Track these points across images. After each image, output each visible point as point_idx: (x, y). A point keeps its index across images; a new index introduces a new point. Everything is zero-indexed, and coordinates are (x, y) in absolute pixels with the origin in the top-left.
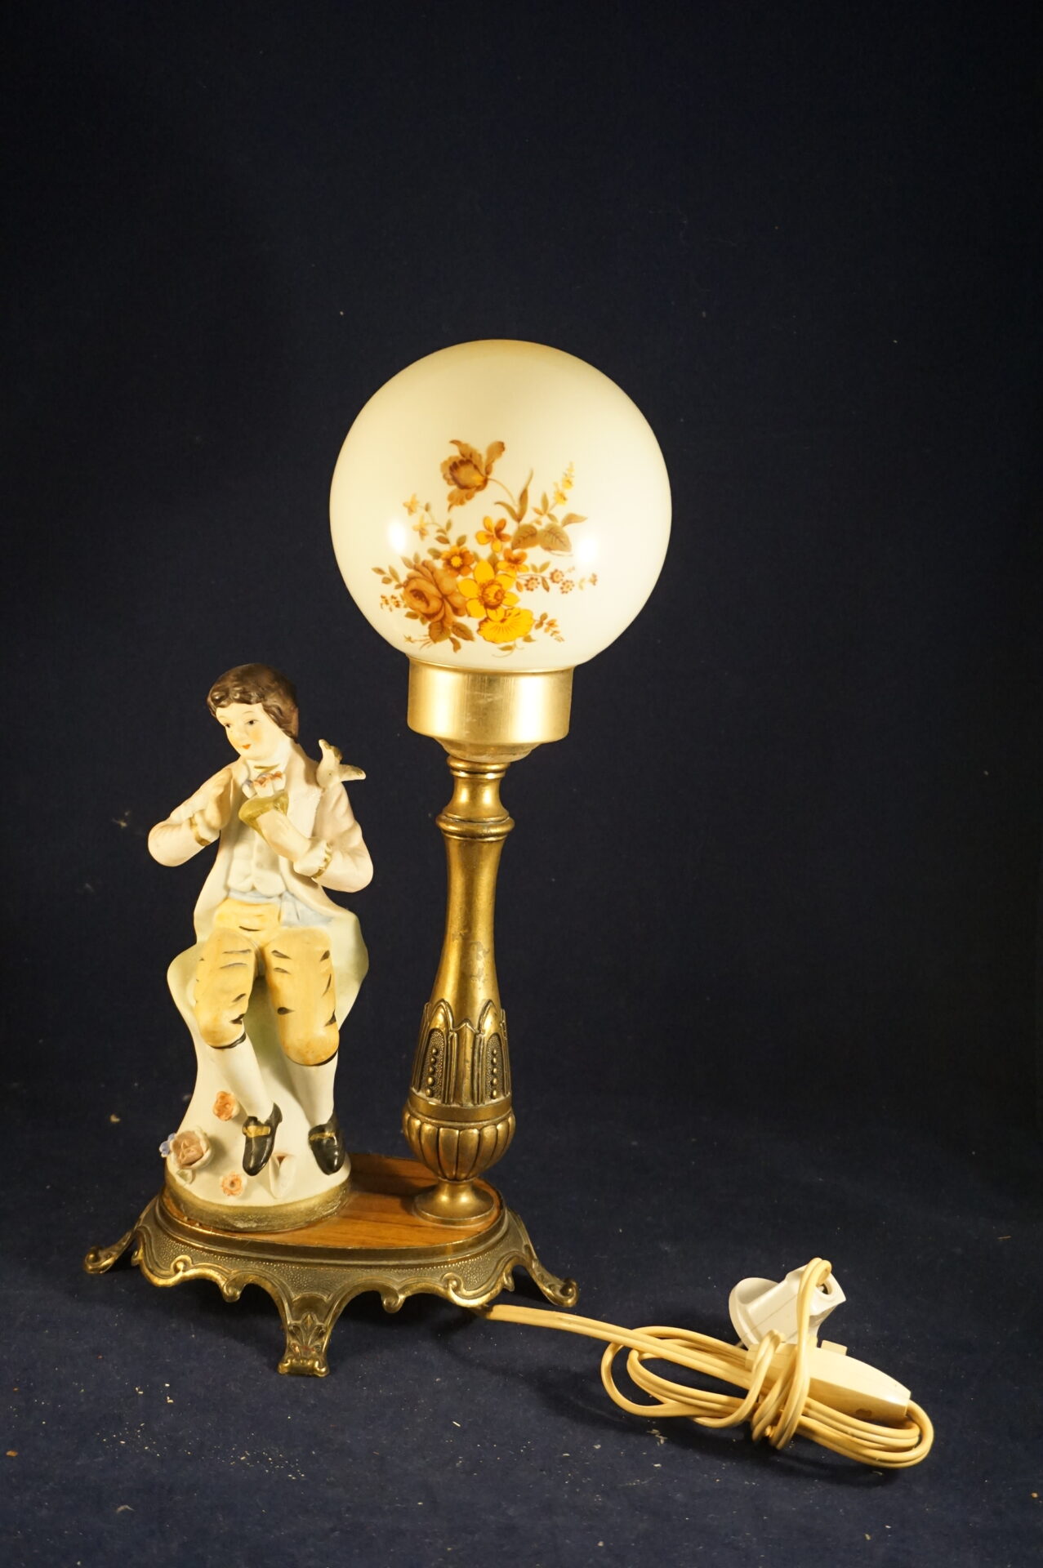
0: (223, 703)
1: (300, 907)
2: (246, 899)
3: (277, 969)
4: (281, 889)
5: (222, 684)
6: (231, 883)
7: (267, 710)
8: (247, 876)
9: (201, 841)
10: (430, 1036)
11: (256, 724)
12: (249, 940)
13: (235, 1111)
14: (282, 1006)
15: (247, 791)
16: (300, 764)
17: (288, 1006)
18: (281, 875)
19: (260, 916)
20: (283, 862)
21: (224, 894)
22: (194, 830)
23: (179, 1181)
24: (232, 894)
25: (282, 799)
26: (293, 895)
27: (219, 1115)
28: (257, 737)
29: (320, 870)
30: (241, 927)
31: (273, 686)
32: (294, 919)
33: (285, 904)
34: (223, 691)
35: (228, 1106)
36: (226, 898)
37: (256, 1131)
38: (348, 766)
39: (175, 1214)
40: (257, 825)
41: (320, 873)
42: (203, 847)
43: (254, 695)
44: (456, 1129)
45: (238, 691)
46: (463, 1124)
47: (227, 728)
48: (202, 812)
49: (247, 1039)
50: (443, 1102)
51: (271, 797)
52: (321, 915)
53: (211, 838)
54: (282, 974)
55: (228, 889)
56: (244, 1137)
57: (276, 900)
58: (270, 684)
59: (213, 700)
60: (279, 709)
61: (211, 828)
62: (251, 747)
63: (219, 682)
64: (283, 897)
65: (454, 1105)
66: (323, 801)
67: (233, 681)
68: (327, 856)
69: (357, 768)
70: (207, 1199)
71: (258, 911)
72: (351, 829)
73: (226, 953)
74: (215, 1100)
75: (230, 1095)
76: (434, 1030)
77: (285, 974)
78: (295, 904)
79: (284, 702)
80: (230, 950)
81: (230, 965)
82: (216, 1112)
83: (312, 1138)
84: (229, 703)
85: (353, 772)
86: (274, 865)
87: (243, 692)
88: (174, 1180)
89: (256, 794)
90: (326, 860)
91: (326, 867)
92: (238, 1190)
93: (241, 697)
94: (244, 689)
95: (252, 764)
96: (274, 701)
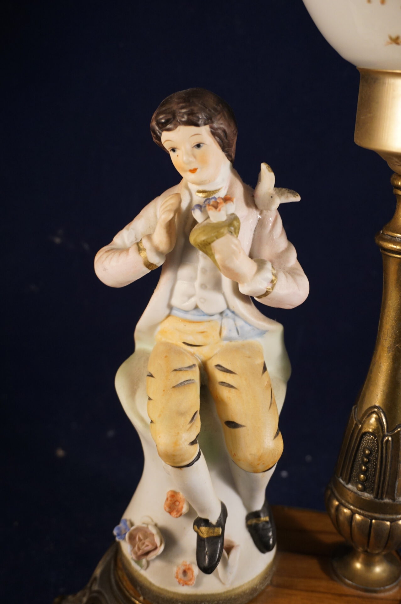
0: (169, 126)
1: (240, 323)
2: (189, 317)
3: (222, 382)
4: (223, 307)
5: (168, 106)
6: (175, 302)
7: (214, 133)
8: (190, 297)
9: (148, 265)
10: (362, 437)
11: (203, 148)
12: (193, 355)
13: (185, 509)
14: (231, 420)
15: (197, 215)
16: (239, 189)
17: (238, 420)
18: (224, 294)
19: (203, 332)
20: (226, 283)
21: (167, 312)
22: (143, 254)
23: (134, 565)
24: (174, 312)
25: (236, 223)
26: (233, 312)
27: (170, 512)
28: (204, 161)
29: (267, 292)
30: (184, 343)
31: (219, 108)
32: (234, 334)
33: (225, 321)
34: (169, 113)
35: (177, 503)
36: (169, 315)
37: (208, 532)
38: (284, 189)
39: (131, 592)
40: (211, 250)
41: (267, 294)
42: (149, 271)
43: (202, 116)
44: (387, 520)
45: (184, 113)
46: (394, 517)
47: (172, 154)
48: (149, 237)
49: (202, 456)
50: (376, 497)
51: (223, 222)
52: (258, 329)
53: (158, 261)
54: (228, 389)
55: (170, 307)
56: (195, 535)
57: (217, 317)
58: (216, 106)
59: (158, 123)
60: (224, 131)
61: (159, 253)
62: (198, 170)
63: (163, 105)
64: (224, 315)
65: (387, 500)
66: (261, 224)
67: (179, 103)
68: (274, 278)
69: (292, 191)
70: (162, 586)
71: (201, 328)
72: (287, 250)
73: (175, 370)
74: (165, 498)
75: (179, 493)
76: (365, 433)
77: (233, 390)
78: (234, 320)
79: (229, 126)
80: (178, 366)
81: (181, 383)
82: (168, 509)
83: (249, 523)
84: (176, 126)
85: (289, 195)
86: (217, 286)
87: (191, 113)
88: (129, 564)
89: (208, 217)
90: (272, 281)
91: (272, 288)
92: (190, 580)
93: (188, 119)
94: (192, 110)
95: (194, 188)
96: (220, 124)
